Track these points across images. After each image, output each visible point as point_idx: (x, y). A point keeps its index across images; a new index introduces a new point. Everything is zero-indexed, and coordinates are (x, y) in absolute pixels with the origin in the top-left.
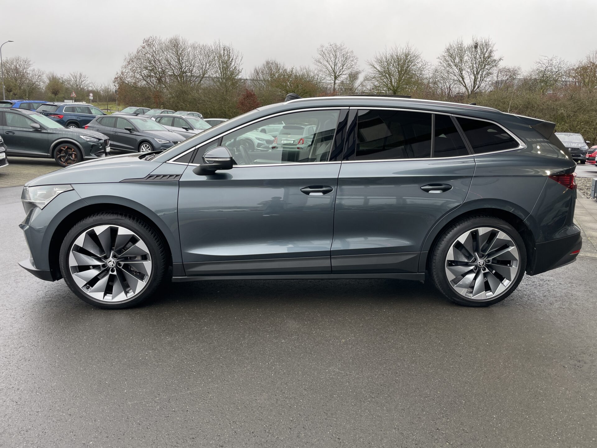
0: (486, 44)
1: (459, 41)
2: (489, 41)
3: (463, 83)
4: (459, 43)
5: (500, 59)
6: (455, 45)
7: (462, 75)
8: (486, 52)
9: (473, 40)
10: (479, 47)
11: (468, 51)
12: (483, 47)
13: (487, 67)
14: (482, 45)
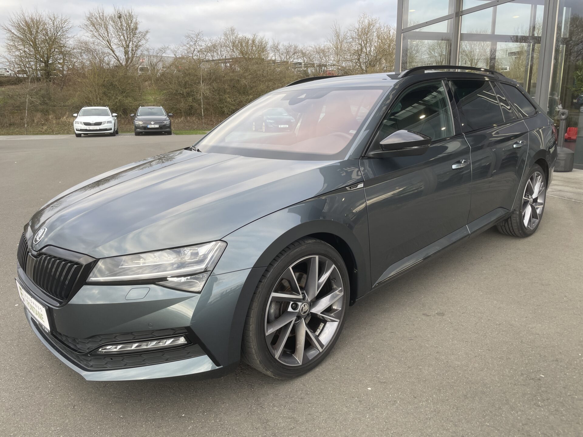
0: (131, 16)
1: (100, 9)
4: (100, 12)
5: (147, 32)
6: (96, 13)
7: (111, 47)
8: (131, 23)
9: (115, 10)
10: (122, 18)
11: (111, 21)
12: (126, 18)
13: (135, 39)
14: (125, 15)
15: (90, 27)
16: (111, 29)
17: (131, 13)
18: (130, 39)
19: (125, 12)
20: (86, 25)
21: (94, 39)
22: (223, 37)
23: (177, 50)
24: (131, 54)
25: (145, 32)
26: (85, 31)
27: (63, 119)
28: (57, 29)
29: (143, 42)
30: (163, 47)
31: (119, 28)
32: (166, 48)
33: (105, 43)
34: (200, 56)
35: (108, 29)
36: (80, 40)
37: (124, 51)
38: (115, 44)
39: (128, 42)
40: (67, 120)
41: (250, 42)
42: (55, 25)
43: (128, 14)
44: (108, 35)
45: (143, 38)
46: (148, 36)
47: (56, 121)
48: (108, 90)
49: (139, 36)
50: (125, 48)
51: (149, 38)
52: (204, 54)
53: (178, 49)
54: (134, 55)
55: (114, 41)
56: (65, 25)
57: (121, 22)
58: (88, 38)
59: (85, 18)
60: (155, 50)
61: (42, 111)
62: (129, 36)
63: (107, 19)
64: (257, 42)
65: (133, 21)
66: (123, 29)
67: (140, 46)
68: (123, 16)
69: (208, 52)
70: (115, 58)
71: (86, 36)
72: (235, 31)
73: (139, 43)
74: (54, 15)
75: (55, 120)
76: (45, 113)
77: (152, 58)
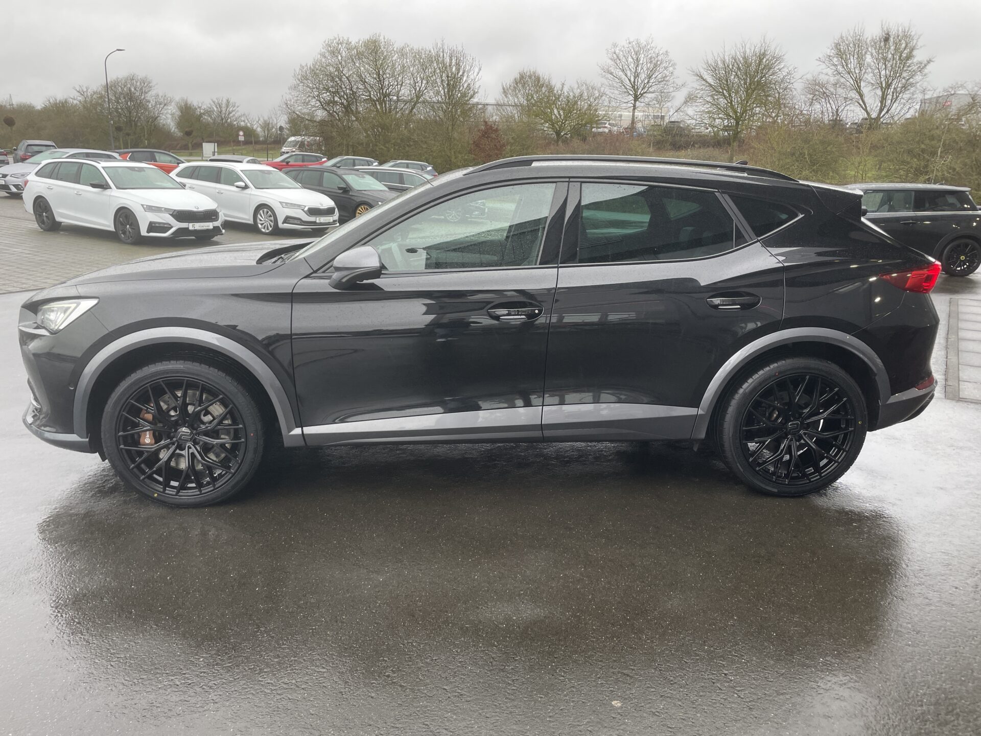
0: (907, 36)
1: (858, 30)
2: (910, 30)
3: (862, 104)
4: (857, 34)
6: (850, 36)
7: (860, 89)
8: (905, 49)
9: (882, 28)
10: (892, 40)
11: (872, 46)
12: (898, 41)
13: (905, 74)
14: (897, 36)
15: (835, 59)
17: (908, 30)
19: (898, 31)
20: (830, 56)
21: (838, 77)
25: (926, 62)
26: (823, 66)
29: (918, 77)
32: (958, 87)
38: (869, 83)
43: (902, 33)
45: (920, 71)
46: (929, 68)
50: (883, 90)
51: (930, 72)
55: (869, 77)
57: (887, 47)
58: (827, 77)
59: (830, 46)
63: (866, 45)
65: (908, 44)
67: (912, 85)
68: (893, 38)
70: (862, 108)
71: (826, 74)
73: (911, 80)
77: (927, 105)
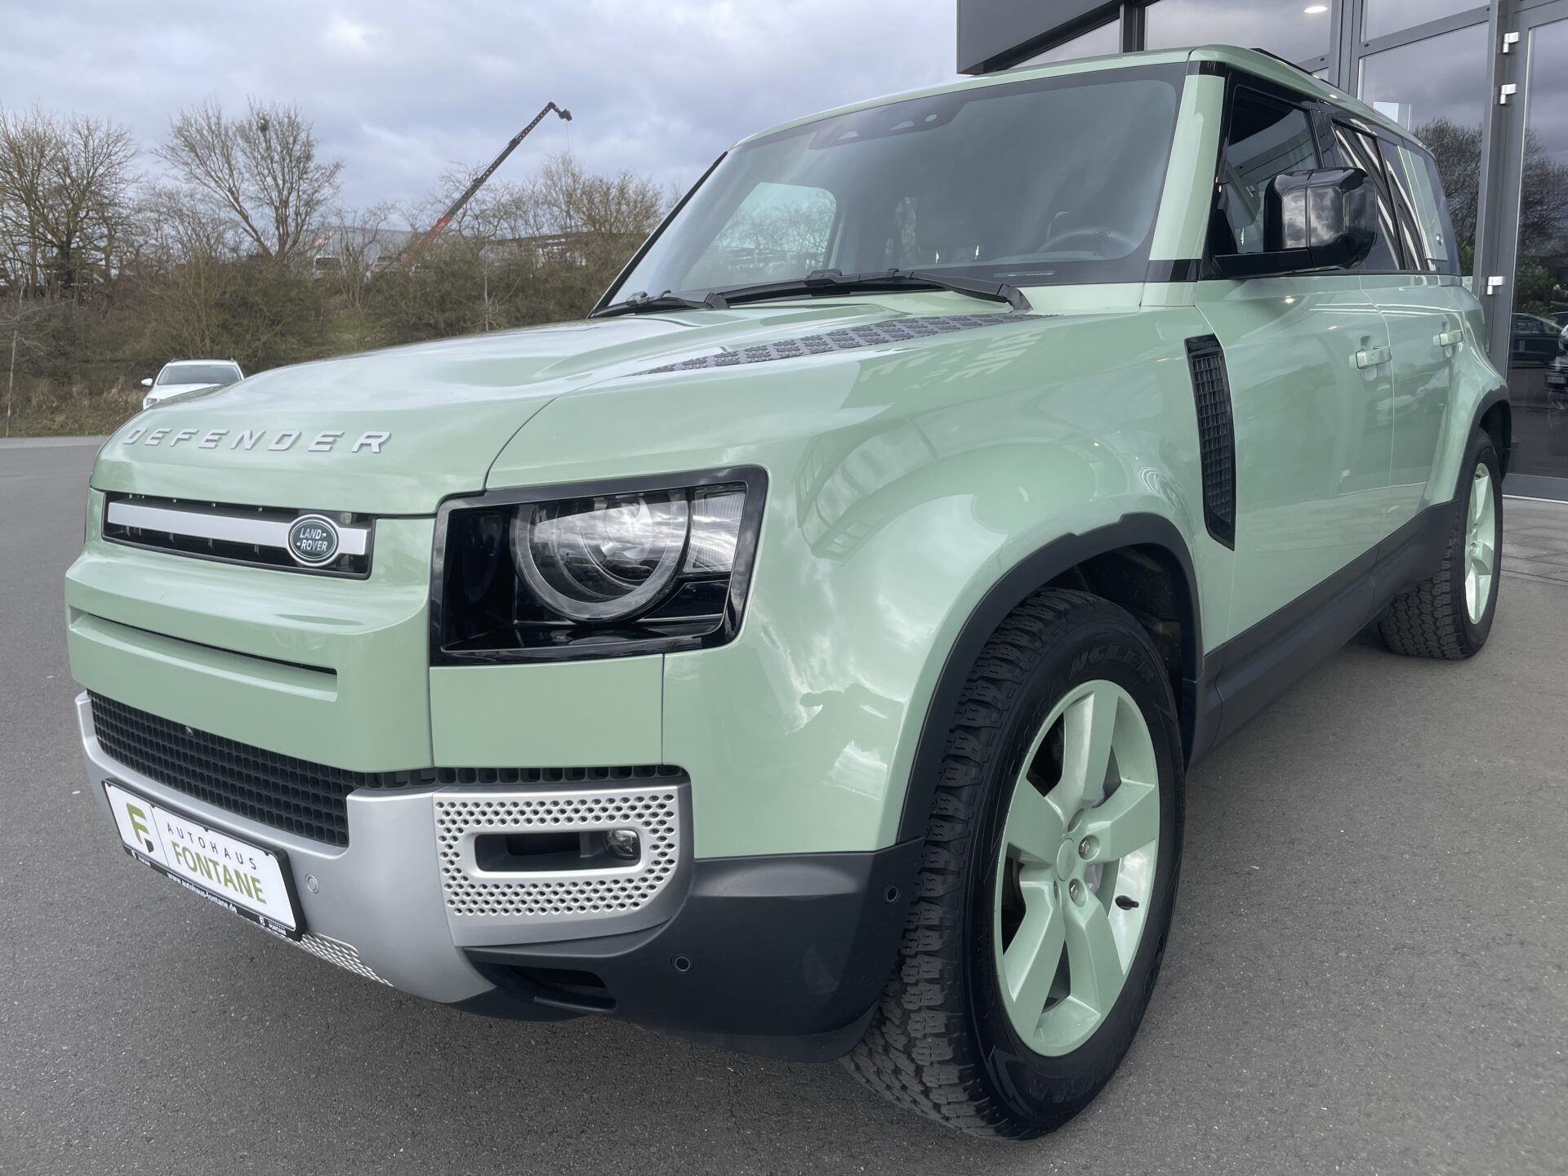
0: (293, 125)
1: (212, 107)
2: (296, 117)
3: (251, 231)
4: (211, 114)
5: (337, 166)
6: (200, 116)
7: (240, 206)
8: (294, 144)
9: (252, 109)
10: (271, 129)
11: (242, 137)
12: (282, 131)
13: (304, 186)
14: (279, 123)
15: (184, 154)
16: (240, 158)
17: (293, 118)
18: (292, 184)
19: (277, 115)
20: (173, 149)
21: (194, 184)
22: (541, 180)
23: (417, 213)
24: (293, 224)
25: (332, 168)
26: (167, 164)
27: (111, 395)
28: (94, 159)
29: (326, 191)
30: (382, 204)
31: (262, 157)
32: (389, 209)
33: (224, 195)
34: (481, 229)
35: (231, 159)
36: (154, 189)
37: (275, 215)
38: (249, 197)
39: (285, 192)
40: (120, 397)
41: (614, 192)
42: (90, 148)
43: (286, 120)
44: (231, 175)
45: (327, 181)
46: (339, 178)
47: (90, 400)
48: (234, 317)
49: (316, 177)
50: (277, 209)
51: (342, 182)
52: (490, 223)
53: (422, 211)
54: (302, 226)
55: (249, 188)
56: (117, 149)
57: (266, 141)
58: (178, 183)
59: (170, 130)
60: (360, 213)
61: (53, 374)
62: (287, 178)
63: (230, 133)
64: (631, 192)
65: (299, 138)
66: (272, 160)
67: (318, 202)
68: (274, 126)
69: (502, 217)
70: (250, 235)
71: (171, 177)
72: (573, 165)
73: (317, 195)
74: (88, 122)
75: (88, 397)
76: (61, 378)
77: (350, 235)
